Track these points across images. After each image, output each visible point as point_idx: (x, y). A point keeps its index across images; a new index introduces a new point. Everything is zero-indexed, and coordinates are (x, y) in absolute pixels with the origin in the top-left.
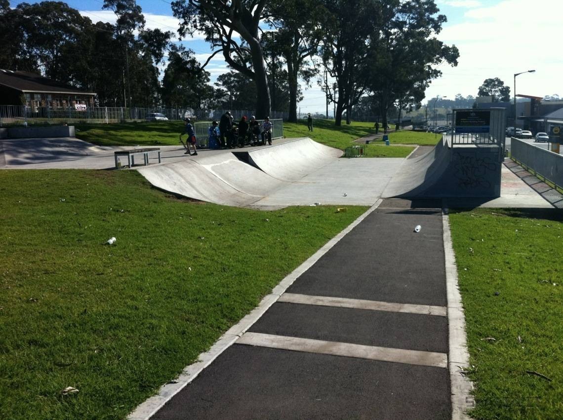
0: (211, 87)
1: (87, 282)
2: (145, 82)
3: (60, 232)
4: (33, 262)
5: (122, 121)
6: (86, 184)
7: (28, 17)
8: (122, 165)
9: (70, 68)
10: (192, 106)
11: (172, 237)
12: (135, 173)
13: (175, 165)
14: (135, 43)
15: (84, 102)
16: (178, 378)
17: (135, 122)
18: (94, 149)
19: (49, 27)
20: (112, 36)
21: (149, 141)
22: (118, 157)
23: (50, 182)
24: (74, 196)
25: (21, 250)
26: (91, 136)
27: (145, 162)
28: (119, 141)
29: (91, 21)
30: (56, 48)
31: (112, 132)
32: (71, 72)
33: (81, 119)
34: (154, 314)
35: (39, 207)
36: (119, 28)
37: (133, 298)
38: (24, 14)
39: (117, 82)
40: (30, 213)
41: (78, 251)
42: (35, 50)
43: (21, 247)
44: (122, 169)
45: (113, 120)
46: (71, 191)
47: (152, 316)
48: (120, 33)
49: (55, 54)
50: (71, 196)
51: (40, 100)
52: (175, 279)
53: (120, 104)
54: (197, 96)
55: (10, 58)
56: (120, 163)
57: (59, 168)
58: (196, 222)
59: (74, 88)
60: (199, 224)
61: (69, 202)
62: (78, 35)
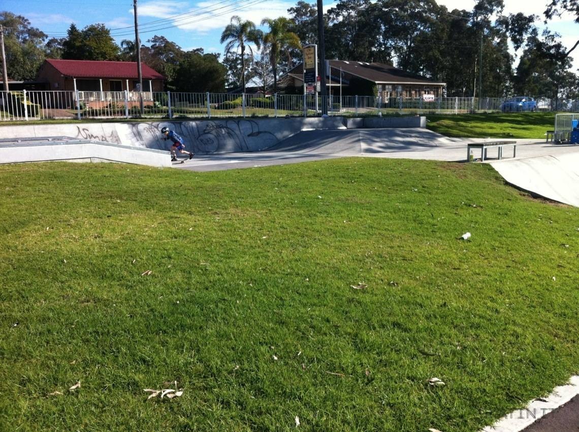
0: (573, 74)
1: (444, 274)
2: (498, 70)
3: (415, 221)
4: (392, 247)
5: (471, 111)
6: (437, 175)
7: (386, 10)
8: (474, 158)
9: (422, 58)
10: (547, 95)
11: (531, 240)
12: (488, 167)
13: (532, 160)
14: (491, 29)
15: (432, 92)
16: (548, 397)
17: (485, 113)
18: (443, 140)
19: (405, 18)
20: (467, 23)
21: (501, 134)
22: (471, 149)
23: (404, 172)
24: (426, 187)
25: (380, 234)
26: (441, 126)
27: (499, 157)
28: (468, 132)
29: (447, 9)
30: (410, 39)
31: (462, 123)
32: (422, 62)
33: (431, 110)
34: (516, 321)
35: (393, 195)
36: (475, 14)
37: (493, 300)
38: (383, 7)
39: (468, 71)
40: (385, 199)
41: (433, 242)
42: (390, 42)
43: (380, 231)
44: (474, 162)
45: (463, 110)
46: (423, 182)
47: (514, 323)
48: (476, 20)
49: (409, 44)
50: (423, 187)
51: (391, 90)
52: (538, 287)
53: (469, 94)
54: (554, 85)
55: (367, 51)
56: (472, 156)
57: (411, 158)
58: (557, 227)
59: (423, 78)
60: (561, 229)
61: (421, 192)
62: (432, 24)
